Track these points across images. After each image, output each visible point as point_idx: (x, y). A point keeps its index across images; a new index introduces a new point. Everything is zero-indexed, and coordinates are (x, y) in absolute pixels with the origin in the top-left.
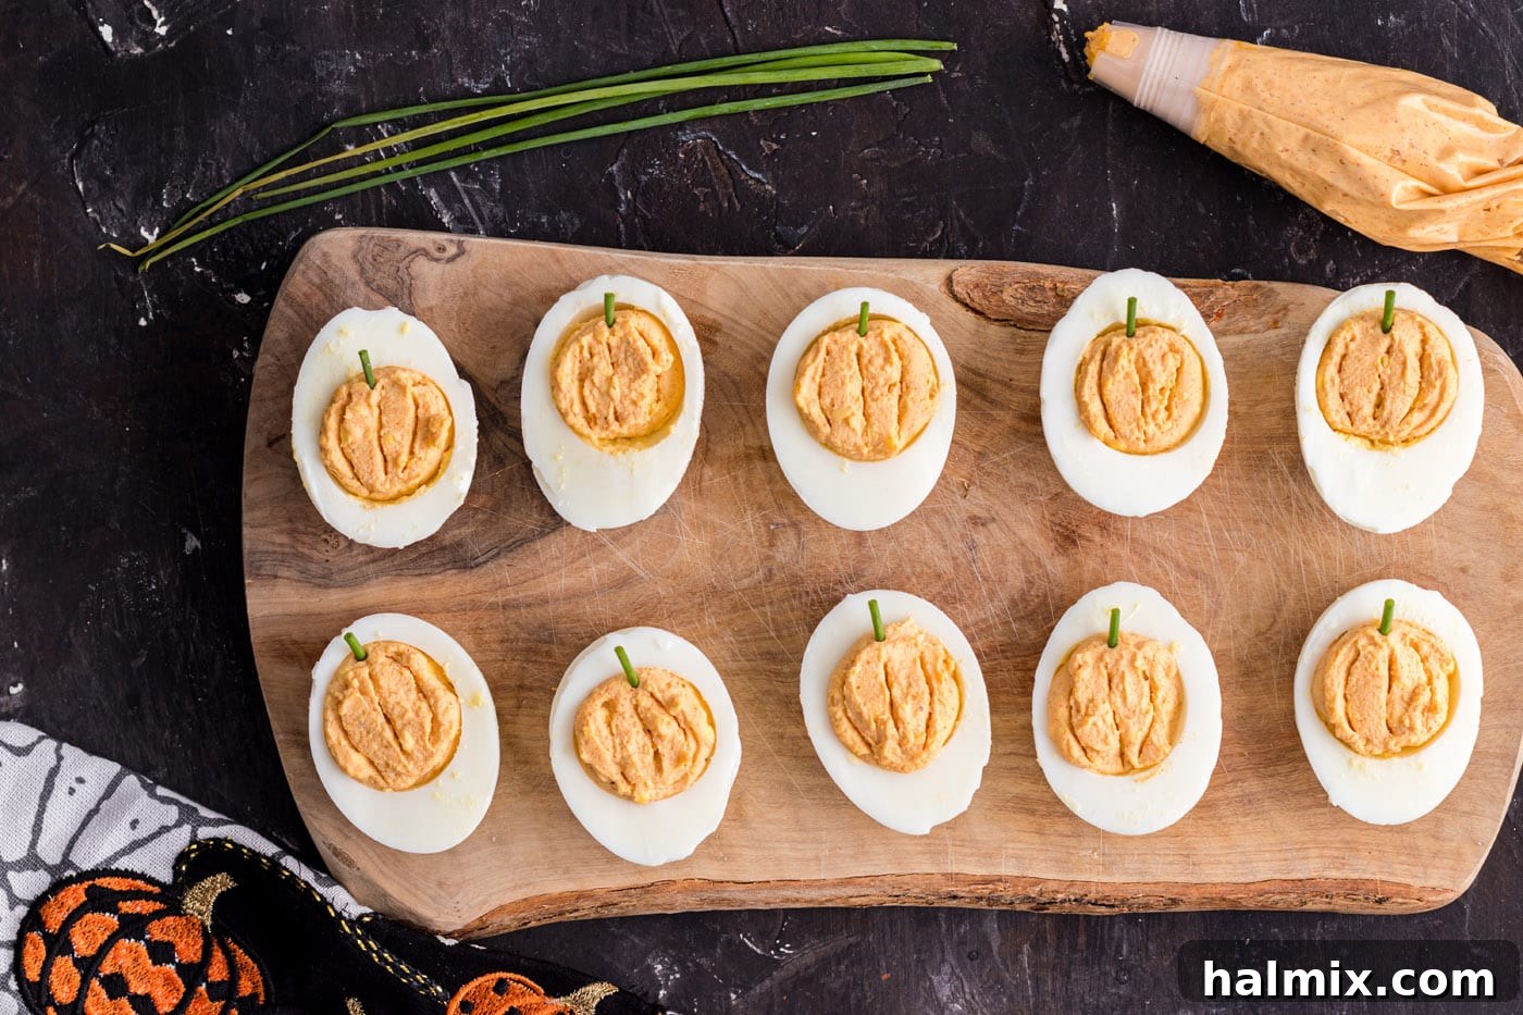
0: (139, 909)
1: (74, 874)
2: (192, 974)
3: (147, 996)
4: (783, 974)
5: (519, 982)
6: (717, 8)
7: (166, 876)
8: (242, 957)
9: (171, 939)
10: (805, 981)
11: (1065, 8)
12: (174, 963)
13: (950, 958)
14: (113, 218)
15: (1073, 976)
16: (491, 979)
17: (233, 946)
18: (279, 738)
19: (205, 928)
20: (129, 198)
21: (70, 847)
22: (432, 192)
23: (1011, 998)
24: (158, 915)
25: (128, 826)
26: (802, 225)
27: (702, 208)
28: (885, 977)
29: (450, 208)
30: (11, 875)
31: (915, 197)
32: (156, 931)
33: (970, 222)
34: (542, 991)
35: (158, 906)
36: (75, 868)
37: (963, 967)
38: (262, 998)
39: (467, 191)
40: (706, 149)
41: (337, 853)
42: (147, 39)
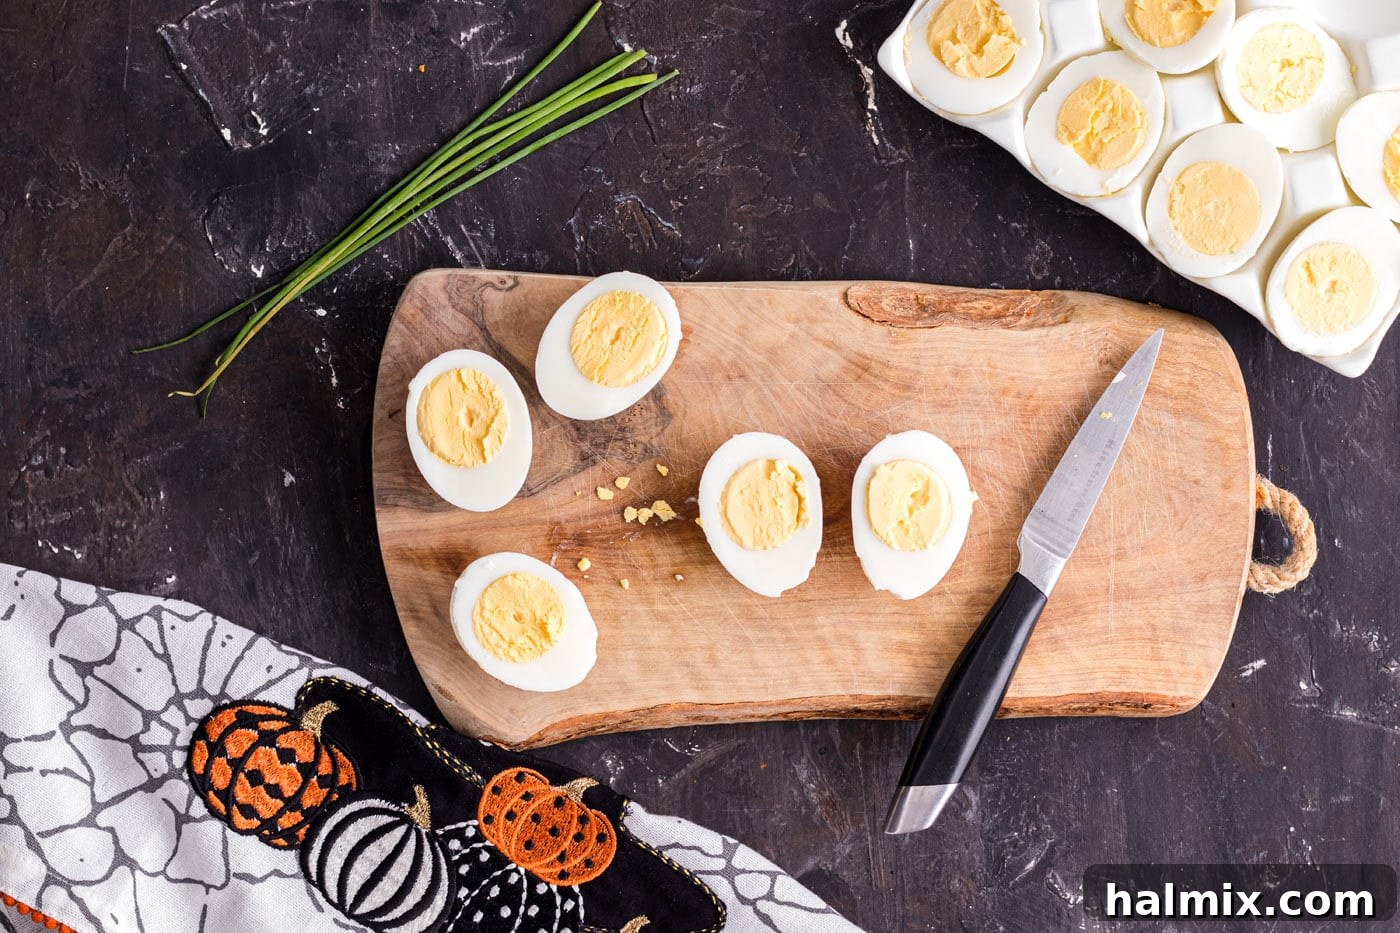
0: (272, 727)
1: (228, 702)
2: (307, 770)
3: (277, 785)
4: (694, 765)
5: (532, 775)
6: (640, 111)
7: (290, 704)
8: (341, 757)
9: (293, 746)
10: (708, 770)
11: (875, 108)
12: (295, 762)
13: (807, 753)
14: (233, 259)
15: (891, 764)
16: (512, 772)
17: (336, 750)
18: (401, 614)
19: (316, 739)
20: (243, 246)
21: (225, 684)
22: (449, 238)
23: (848, 780)
24: (284, 730)
25: (265, 671)
26: (699, 258)
27: (631, 247)
28: (763, 766)
29: (460, 250)
30: (187, 702)
31: (775, 238)
32: (283, 742)
33: (813, 254)
34: (548, 781)
35: (285, 724)
36: (229, 698)
37: (816, 759)
38: (355, 786)
39: (472, 238)
40: (634, 207)
41: (441, 690)
42: (254, 138)
